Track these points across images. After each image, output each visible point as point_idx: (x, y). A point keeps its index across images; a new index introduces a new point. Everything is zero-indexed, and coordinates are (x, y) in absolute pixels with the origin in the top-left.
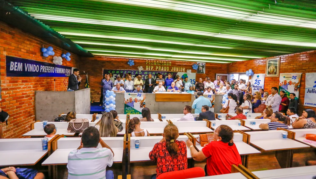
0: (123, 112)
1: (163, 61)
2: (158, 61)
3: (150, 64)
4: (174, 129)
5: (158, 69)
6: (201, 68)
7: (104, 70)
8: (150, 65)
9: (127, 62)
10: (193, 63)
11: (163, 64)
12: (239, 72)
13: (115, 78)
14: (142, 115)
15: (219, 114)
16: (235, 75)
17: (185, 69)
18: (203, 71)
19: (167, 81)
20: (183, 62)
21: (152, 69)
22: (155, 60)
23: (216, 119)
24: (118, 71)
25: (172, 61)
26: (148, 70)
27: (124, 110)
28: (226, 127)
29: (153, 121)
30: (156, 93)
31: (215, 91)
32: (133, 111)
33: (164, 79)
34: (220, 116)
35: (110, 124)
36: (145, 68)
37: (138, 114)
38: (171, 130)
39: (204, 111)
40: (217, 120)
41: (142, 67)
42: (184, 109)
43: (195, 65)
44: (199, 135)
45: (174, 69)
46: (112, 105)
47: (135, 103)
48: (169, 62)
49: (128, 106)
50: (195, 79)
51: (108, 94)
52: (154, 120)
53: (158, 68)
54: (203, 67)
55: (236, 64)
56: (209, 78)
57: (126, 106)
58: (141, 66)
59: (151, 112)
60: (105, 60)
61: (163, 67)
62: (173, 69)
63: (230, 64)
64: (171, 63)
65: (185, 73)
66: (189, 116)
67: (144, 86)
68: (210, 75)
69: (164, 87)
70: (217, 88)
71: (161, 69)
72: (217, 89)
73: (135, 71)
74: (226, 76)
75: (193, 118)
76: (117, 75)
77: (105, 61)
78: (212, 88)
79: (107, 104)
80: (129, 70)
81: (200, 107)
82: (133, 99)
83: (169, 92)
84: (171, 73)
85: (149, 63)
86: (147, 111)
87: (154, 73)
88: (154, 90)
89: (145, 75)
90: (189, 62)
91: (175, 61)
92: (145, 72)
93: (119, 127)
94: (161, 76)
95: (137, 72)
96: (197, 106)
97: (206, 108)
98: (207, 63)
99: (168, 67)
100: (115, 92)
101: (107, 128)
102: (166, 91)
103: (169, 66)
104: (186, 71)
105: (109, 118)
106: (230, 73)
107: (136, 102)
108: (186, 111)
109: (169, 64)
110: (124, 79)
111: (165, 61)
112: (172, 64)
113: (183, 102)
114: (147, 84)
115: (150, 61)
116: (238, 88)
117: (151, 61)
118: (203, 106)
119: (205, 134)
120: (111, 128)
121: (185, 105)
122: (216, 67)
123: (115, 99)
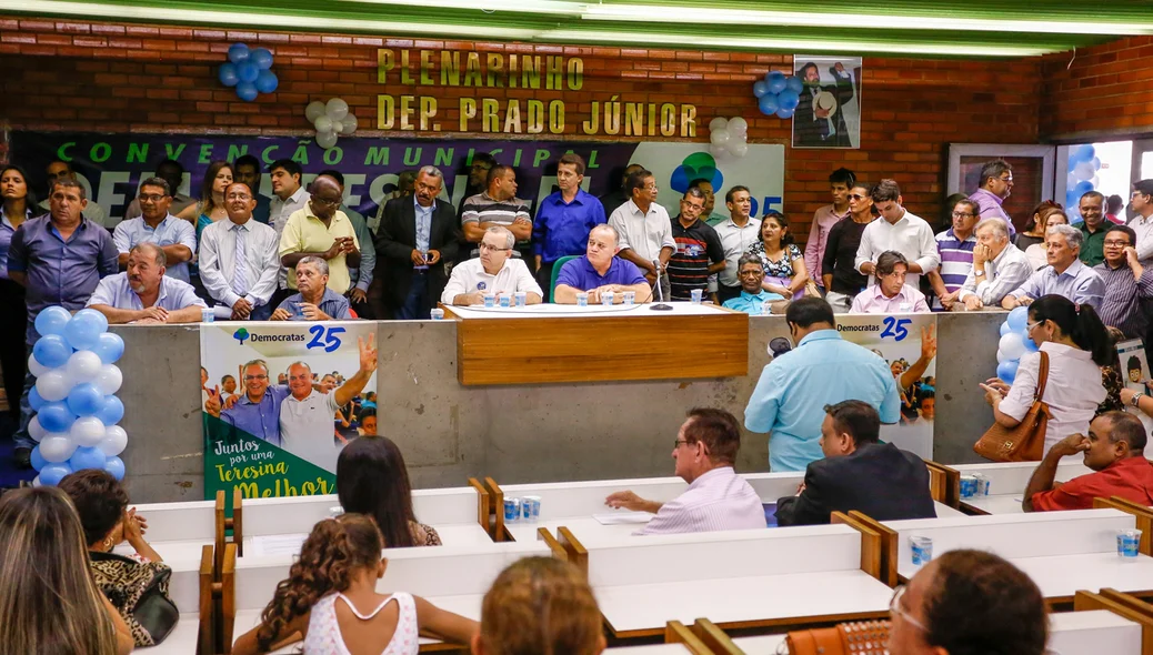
0: (196, 481)
1: (520, 55)
2: (474, 57)
3: (406, 79)
4: (565, 595)
5: (476, 123)
6: (826, 102)
7: (13, 134)
8: (410, 90)
9: (214, 68)
10: (763, 64)
11: (519, 74)
12: (1135, 125)
13: (120, 199)
14: (344, 501)
15: (967, 471)
16: (1102, 150)
17: (698, 116)
18: (841, 126)
19: (551, 213)
20: (681, 54)
21: (431, 121)
22: (449, 44)
23: (939, 507)
24: (140, 139)
25: (587, 50)
26: (397, 127)
27: (198, 467)
28: (989, 570)
29: (433, 540)
30: (464, 313)
31: (941, 287)
32: (281, 468)
33: (528, 203)
34: (975, 487)
35: (56, 581)
36: (365, 113)
37: (319, 492)
38: (538, 611)
39: (842, 445)
40: (946, 516)
41: (340, 106)
42: (681, 435)
43: (777, 77)
44: (781, 638)
45: (611, 120)
46: (93, 427)
47: (290, 410)
48: (567, 57)
49: (233, 434)
50: (780, 194)
51: (51, 339)
52: (441, 532)
53: (480, 110)
54: (841, 91)
55: (1112, 57)
56: (889, 183)
57: (219, 430)
58: (339, 95)
59: (412, 475)
60: (16, 50)
61: (514, 106)
62: (602, 115)
63: (1064, 57)
64: (580, 68)
65: (699, 147)
66: (722, 487)
67: (368, 267)
68: (898, 157)
69: (532, 267)
70: (956, 258)
71: (503, 121)
72: (953, 268)
73: (292, 144)
74: (1035, 164)
75: (753, 501)
76: (135, 176)
77: (20, 56)
78: (912, 259)
79: (52, 425)
80: (235, 131)
81: (810, 416)
82: (277, 368)
83: (571, 304)
84: (583, 149)
85: (398, 72)
86: (380, 465)
87: (445, 156)
88: (449, 293)
89: (374, 172)
90: (725, 57)
91: (616, 52)
92: (373, 151)
93: (139, 610)
94: (506, 180)
95: (302, 150)
96: (787, 414)
97: (855, 420)
98: (871, 60)
99: (557, 105)
100: (116, 321)
101: (27, 620)
102: (547, 299)
103: (565, 95)
104: (704, 134)
105: (44, 537)
106: (1064, 137)
107: (300, 397)
108: (695, 453)
109: (565, 76)
110: (194, 208)
111: (534, 55)
112: (586, 76)
113: (684, 383)
114: (397, 248)
115: (405, 55)
116: (1129, 256)
117: (415, 51)
118: (829, 409)
119: (830, 632)
120: (62, 618)
121: (690, 408)
122: (949, 87)
123: (116, 375)
